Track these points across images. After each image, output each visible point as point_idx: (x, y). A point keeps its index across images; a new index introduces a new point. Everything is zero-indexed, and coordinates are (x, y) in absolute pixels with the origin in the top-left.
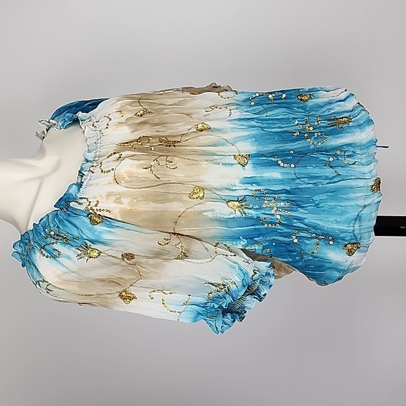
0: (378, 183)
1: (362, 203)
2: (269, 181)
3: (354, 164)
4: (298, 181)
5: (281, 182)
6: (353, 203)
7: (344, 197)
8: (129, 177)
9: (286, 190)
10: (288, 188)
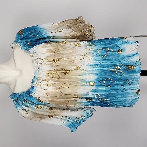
0: (139, 91)
1: (133, 98)
2: (101, 91)
3: (131, 84)
4: (111, 91)
5: (105, 91)
6: (130, 98)
7: (127, 96)
8: (51, 93)
9: (107, 94)
10: (108, 93)
